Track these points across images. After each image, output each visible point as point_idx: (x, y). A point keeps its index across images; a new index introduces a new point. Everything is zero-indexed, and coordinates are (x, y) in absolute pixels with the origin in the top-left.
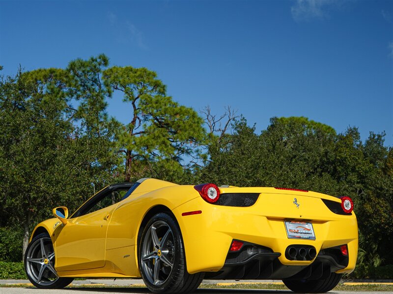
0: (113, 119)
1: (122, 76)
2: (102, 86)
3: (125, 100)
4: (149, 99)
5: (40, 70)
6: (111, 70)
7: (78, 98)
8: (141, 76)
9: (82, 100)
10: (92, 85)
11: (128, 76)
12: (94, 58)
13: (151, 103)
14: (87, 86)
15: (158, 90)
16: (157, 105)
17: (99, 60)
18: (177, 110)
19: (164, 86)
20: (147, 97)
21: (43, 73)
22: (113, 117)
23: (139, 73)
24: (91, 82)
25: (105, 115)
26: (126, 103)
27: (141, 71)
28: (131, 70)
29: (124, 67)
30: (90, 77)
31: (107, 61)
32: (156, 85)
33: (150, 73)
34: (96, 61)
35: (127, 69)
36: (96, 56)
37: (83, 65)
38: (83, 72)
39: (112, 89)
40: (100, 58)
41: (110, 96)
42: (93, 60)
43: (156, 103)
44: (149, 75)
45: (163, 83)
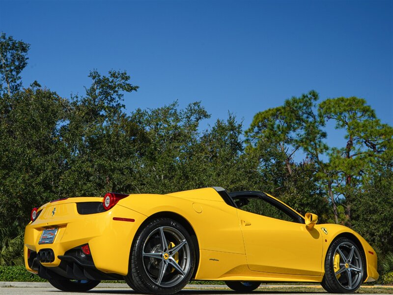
0: (324, 145)
1: (333, 107)
2: (316, 117)
3: (337, 127)
4: (356, 124)
5: (270, 110)
6: (325, 103)
7: (294, 130)
8: (350, 105)
9: (299, 131)
10: (308, 117)
11: (339, 106)
12: (305, 95)
13: (358, 127)
14: (302, 119)
15: (366, 115)
16: (363, 128)
17: (309, 96)
18: (383, 131)
19: (373, 111)
20: (354, 123)
21: (271, 112)
22: (325, 143)
23: (348, 102)
24: (305, 115)
25: (320, 142)
26: (338, 129)
27: (350, 100)
28: (342, 100)
29: (336, 99)
30: (304, 111)
31: (317, 96)
32: (365, 111)
33: (359, 101)
34: (307, 97)
35: (339, 100)
36: (306, 93)
37: (295, 101)
38: (296, 107)
39: (326, 119)
40: (310, 94)
41: (323, 125)
42: (304, 97)
43: (363, 127)
44: (358, 103)
45: (372, 108)
